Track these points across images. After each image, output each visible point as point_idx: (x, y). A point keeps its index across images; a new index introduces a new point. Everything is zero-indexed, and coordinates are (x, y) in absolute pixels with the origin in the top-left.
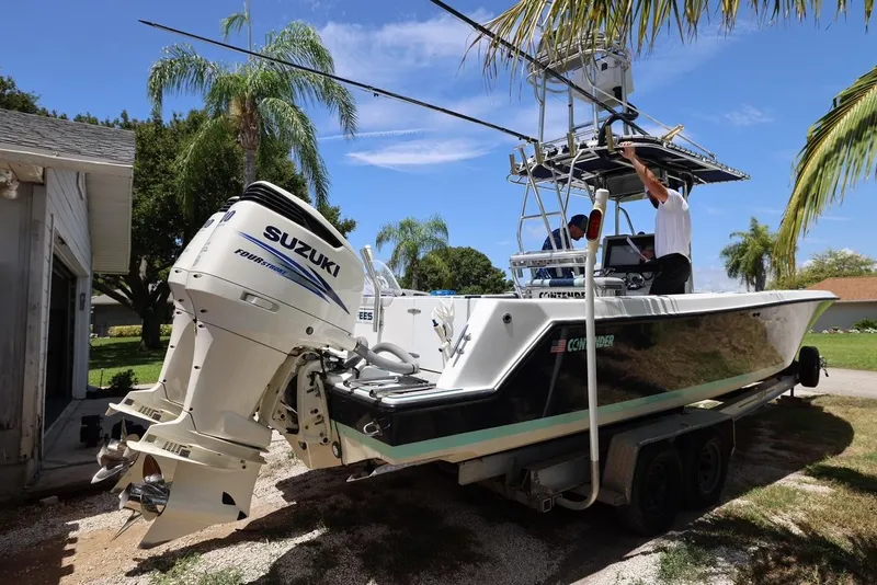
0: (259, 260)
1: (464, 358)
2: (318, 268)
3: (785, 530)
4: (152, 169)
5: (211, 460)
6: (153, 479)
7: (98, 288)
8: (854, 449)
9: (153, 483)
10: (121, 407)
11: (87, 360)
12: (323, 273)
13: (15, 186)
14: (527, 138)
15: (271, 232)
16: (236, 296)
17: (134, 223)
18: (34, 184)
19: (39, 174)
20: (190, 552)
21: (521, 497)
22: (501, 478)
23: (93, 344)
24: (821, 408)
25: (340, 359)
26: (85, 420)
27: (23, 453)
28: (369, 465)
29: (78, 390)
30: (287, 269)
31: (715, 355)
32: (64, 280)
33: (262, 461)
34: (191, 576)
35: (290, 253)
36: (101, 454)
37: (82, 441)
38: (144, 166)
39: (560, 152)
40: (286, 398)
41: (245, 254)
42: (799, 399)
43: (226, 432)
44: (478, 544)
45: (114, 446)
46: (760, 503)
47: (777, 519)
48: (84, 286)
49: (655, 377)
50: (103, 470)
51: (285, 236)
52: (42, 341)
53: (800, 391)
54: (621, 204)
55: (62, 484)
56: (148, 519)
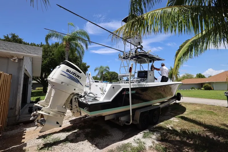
0: (65, 76)
1: (105, 95)
2: (77, 77)
3: (169, 128)
4: (47, 55)
5: (54, 115)
6: (42, 119)
7: (34, 79)
8: (185, 113)
9: (42, 120)
10: (37, 105)
11: (30, 95)
12: (78, 78)
13: (17, 60)
14: (122, 51)
15: (68, 70)
16: (60, 83)
17: (42, 66)
18: (21, 59)
19: (22, 57)
20: (50, 134)
21: (117, 123)
22: (114, 119)
23: (32, 92)
24: (181, 105)
25: (81, 95)
26: (29, 108)
27: (16, 114)
28: (86, 116)
29: (28, 101)
30: (70, 78)
31: (160, 93)
32: (26, 78)
33: (65, 115)
34: (50, 139)
35: (71, 75)
36: (32, 114)
37: (29, 112)
38: (45, 54)
39: (128, 54)
40: (70, 103)
41: (62, 75)
42: (177, 103)
43: (58, 109)
44: (109, 132)
45: (35, 112)
46: (165, 123)
47: (167, 126)
48: (31, 79)
49: (148, 98)
50: (33, 117)
51: (70, 71)
52: (21, 91)
53: (177, 102)
54: (141, 64)
55: (24, 121)
56: (41, 127)
